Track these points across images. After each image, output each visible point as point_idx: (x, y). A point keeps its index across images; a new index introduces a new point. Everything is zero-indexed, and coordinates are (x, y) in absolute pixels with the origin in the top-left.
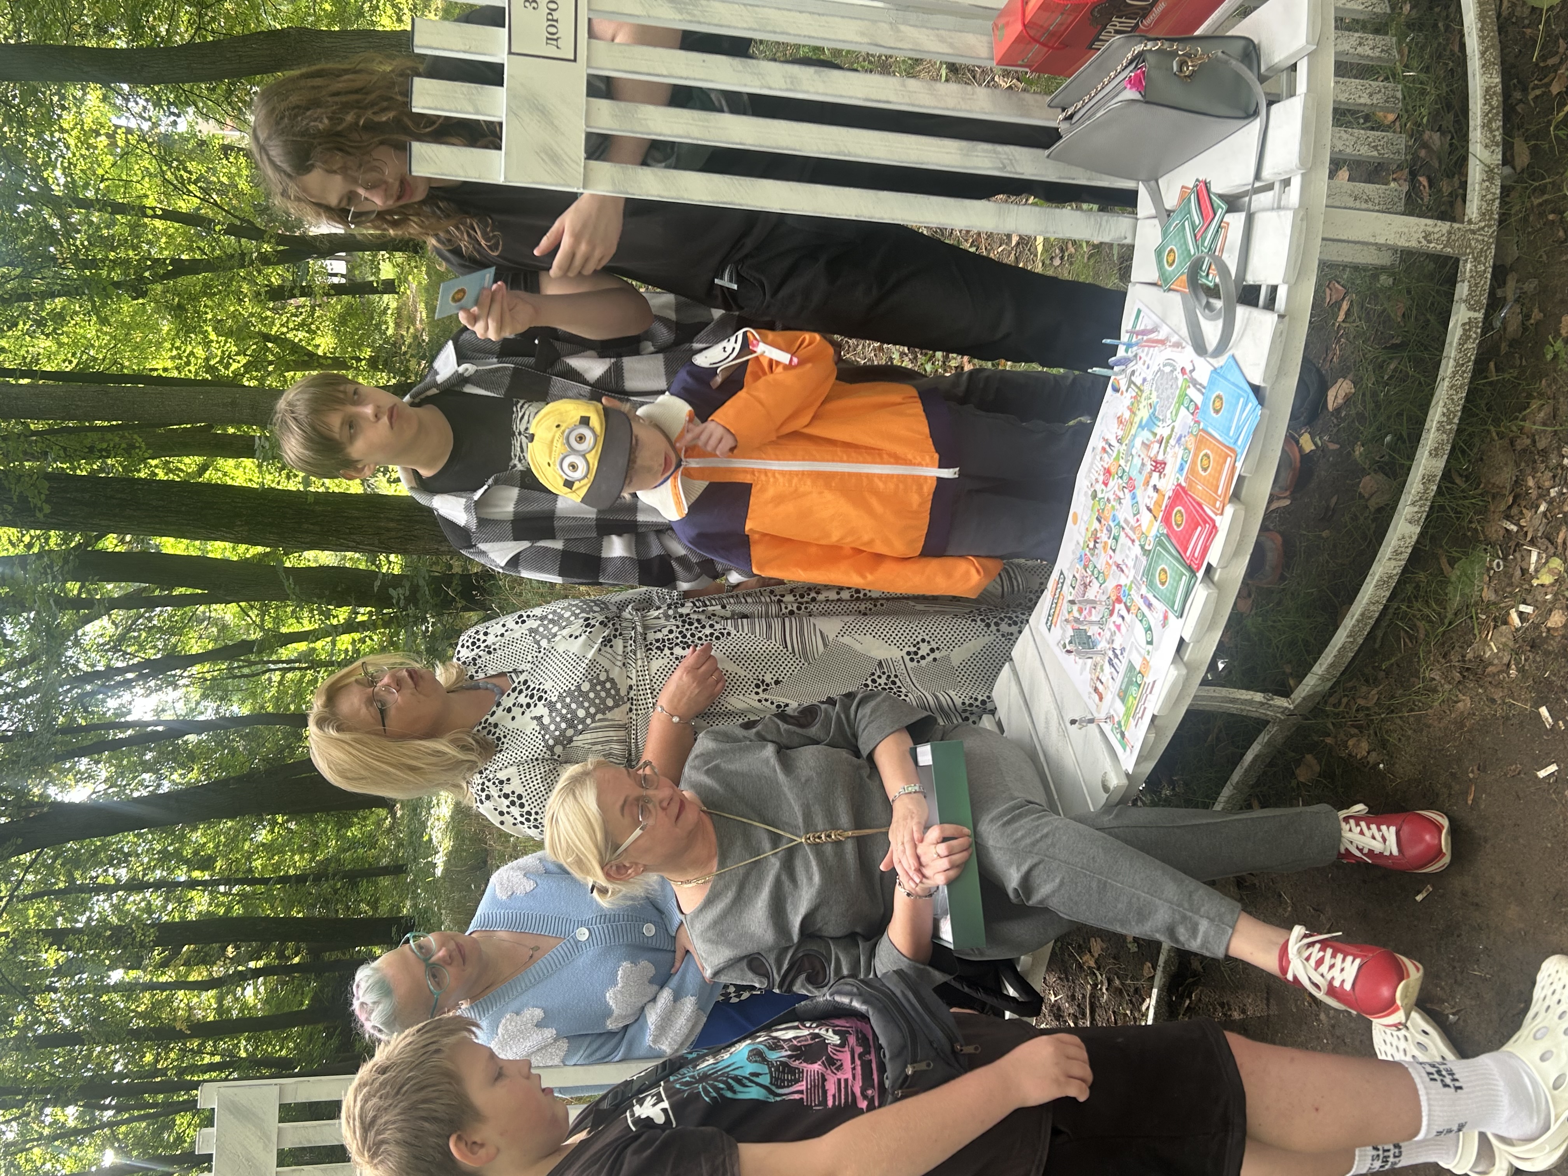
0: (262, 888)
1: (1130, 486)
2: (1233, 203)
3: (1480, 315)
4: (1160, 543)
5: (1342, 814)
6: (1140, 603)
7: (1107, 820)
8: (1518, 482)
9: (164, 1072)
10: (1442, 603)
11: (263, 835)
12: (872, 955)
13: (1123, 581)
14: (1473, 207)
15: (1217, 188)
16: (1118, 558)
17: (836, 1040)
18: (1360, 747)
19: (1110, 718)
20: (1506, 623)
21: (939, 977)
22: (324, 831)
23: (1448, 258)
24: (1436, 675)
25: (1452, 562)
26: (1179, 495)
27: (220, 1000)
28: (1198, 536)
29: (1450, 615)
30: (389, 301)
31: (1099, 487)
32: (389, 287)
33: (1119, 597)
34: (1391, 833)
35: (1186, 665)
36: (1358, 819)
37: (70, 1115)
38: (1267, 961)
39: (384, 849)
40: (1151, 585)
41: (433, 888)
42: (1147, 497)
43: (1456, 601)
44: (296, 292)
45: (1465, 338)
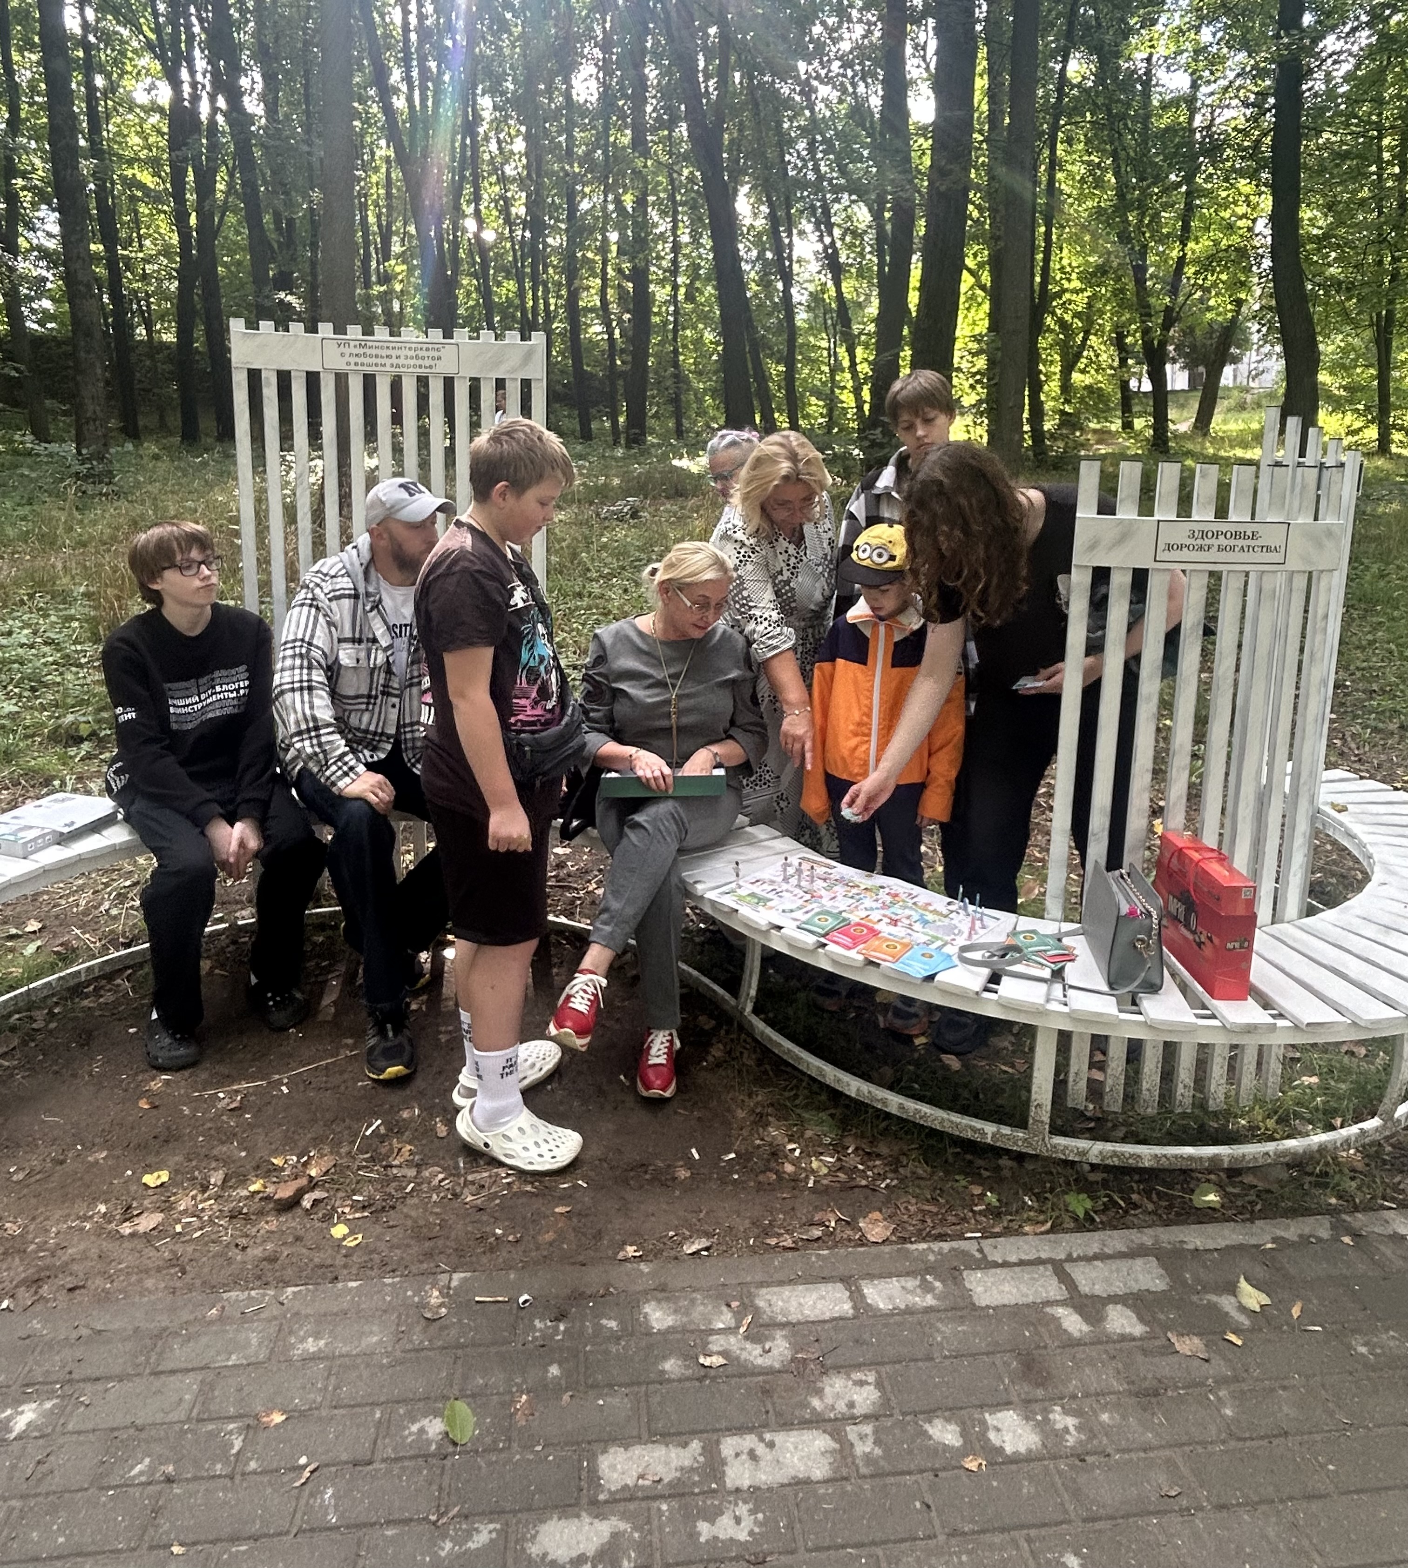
0: (670, 337)
1: (884, 906)
2: (1058, 975)
3: (989, 1141)
4: (844, 920)
5: (675, 1034)
6: (809, 907)
7: (674, 880)
8: (878, 1156)
9: (545, 271)
10: (806, 1107)
11: (709, 336)
12: (599, 731)
13: (824, 901)
14: (1060, 1141)
15: (1069, 966)
16: (840, 897)
17: (549, 707)
18: (717, 1052)
19: (740, 887)
20: (790, 1141)
21: (584, 771)
22: (710, 380)
23: (1027, 1122)
24: (760, 1098)
25: (832, 1116)
26: (874, 933)
27: (592, 310)
28: (847, 941)
29: (798, 1111)
30: (1116, 425)
31: (887, 890)
32: (1127, 425)
33: (814, 896)
34: (662, 1060)
35: (768, 931)
36: (671, 1042)
37: (519, 210)
38: (587, 962)
39: (695, 423)
40: (818, 914)
41: (664, 458)
42: (875, 915)
43: (806, 1115)
44: (1123, 355)
45: (975, 1130)
